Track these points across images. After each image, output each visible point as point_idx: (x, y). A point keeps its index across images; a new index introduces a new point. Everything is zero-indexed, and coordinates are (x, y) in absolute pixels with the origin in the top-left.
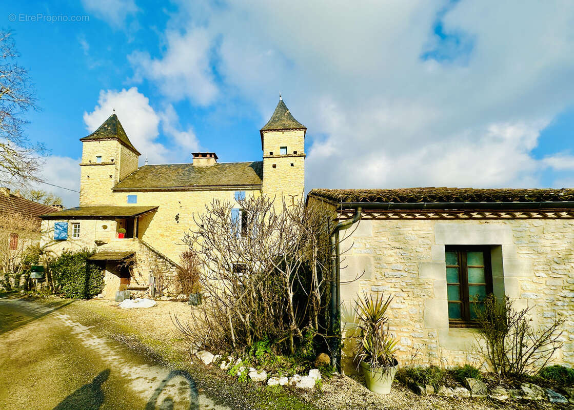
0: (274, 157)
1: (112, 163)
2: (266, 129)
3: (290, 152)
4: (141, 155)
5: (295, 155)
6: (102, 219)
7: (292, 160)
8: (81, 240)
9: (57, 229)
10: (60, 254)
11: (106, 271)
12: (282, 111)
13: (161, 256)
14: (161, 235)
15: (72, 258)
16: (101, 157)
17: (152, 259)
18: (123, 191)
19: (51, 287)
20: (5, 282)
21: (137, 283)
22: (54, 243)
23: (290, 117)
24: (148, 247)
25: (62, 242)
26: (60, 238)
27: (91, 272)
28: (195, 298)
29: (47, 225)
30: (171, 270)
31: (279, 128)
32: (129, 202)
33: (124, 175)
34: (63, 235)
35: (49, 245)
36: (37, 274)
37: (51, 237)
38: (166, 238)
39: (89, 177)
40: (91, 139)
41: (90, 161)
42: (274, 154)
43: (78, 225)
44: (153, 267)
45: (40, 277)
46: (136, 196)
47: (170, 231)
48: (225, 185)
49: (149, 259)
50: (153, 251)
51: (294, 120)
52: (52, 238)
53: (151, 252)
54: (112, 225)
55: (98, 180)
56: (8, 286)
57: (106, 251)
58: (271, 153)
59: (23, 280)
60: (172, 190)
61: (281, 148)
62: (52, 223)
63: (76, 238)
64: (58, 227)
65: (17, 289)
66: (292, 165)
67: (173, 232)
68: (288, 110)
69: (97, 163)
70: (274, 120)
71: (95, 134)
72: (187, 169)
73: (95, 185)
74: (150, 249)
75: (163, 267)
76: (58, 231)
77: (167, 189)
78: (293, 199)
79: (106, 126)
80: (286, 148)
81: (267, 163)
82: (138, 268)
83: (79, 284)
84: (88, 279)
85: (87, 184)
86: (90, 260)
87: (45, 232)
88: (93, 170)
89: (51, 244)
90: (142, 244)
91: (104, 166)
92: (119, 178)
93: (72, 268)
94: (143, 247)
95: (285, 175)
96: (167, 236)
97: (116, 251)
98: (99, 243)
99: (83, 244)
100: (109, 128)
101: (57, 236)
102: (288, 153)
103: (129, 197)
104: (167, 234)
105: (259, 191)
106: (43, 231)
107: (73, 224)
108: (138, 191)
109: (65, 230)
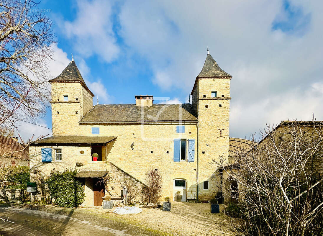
0: (206, 100)
1: (77, 101)
2: (201, 76)
3: (219, 95)
4: (94, 96)
5: (223, 98)
6: (80, 146)
7: (220, 102)
8: (63, 162)
9: (44, 153)
10: (49, 174)
11: (86, 186)
12: (210, 63)
13: (128, 175)
14: (120, 159)
15: (62, 176)
16: (67, 96)
17: (122, 177)
18: (87, 124)
19: (45, 199)
20: (3, 195)
21: (111, 195)
22: (41, 164)
23: (217, 68)
24: (118, 168)
25: (48, 164)
26: (47, 161)
27: (77, 187)
28: (168, 205)
29: (34, 151)
30: (136, 185)
31: (211, 76)
32: (93, 133)
33: (85, 112)
34: (49, 158)
35: (37, 166)
36: (32, 189)
37: (38, 159)
38: (124, 162)
39: (58, 112)
40: (58, 81)
41: (58, 100)
42: (207, 97)
43: (59, 150)
44: (122, 183)
45: (34, 191)
46: (98, 129)
47: (127, 155)
48: (170, 121)
49: (119, 177)
50: (122, 171)
51: (221, 71)
52: (39, 161)
53: (120, 172)
54: (88, 150)
55: (67, 115)
56: (6, 198)
57: (84, 171)
58: (205, 96)
59: (17, 194)
60: (127, 124)
61: (212, 92)
62: (39, 149)
63: (59, 161)
64: (45, 152)
65: (13, 200)
66: (220, 106)
67: (128, 157)
68: (215, 62)
69: (65, 101)
70: (205, 70)
71: (60, 77)
72: (132, 108)
73: (64, 119)
74: (119, 169)
75: (130, 183)
76: (44, 155)
77: (123, 123)
78: (221, 132)
79: (68, 71)
80: (216, 92)
81: (201, 104)
82: (111, 183)
83: (70, 195)
84: (76, 192)
85: (57, 118)
86: (76, 178)
87: (33, 156)
88: (62, 107)
89: (39, 165)
90: (113, 166)
91: (71, 104)
92: (82, 114)
93: (62, 184)
94: (113, 167)
95: (215, 114)
96: (125, 160)
97: (93, 171)
98: (78, 165)
99: (65, 165)
100: (71, 73)
101: (44, 159)
102: (218, 96)
103: (93, 129)
104: (125, 158)
105: (195, 125)
106: (32, 155)
107: (55, 149)
108: (99, 124)
109: (50, 154)
